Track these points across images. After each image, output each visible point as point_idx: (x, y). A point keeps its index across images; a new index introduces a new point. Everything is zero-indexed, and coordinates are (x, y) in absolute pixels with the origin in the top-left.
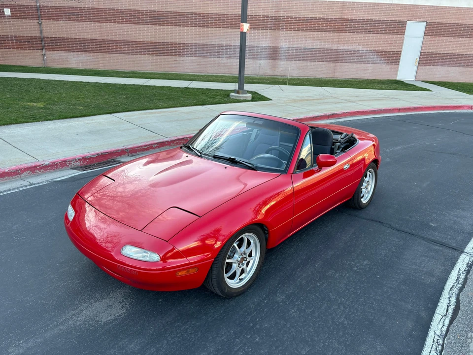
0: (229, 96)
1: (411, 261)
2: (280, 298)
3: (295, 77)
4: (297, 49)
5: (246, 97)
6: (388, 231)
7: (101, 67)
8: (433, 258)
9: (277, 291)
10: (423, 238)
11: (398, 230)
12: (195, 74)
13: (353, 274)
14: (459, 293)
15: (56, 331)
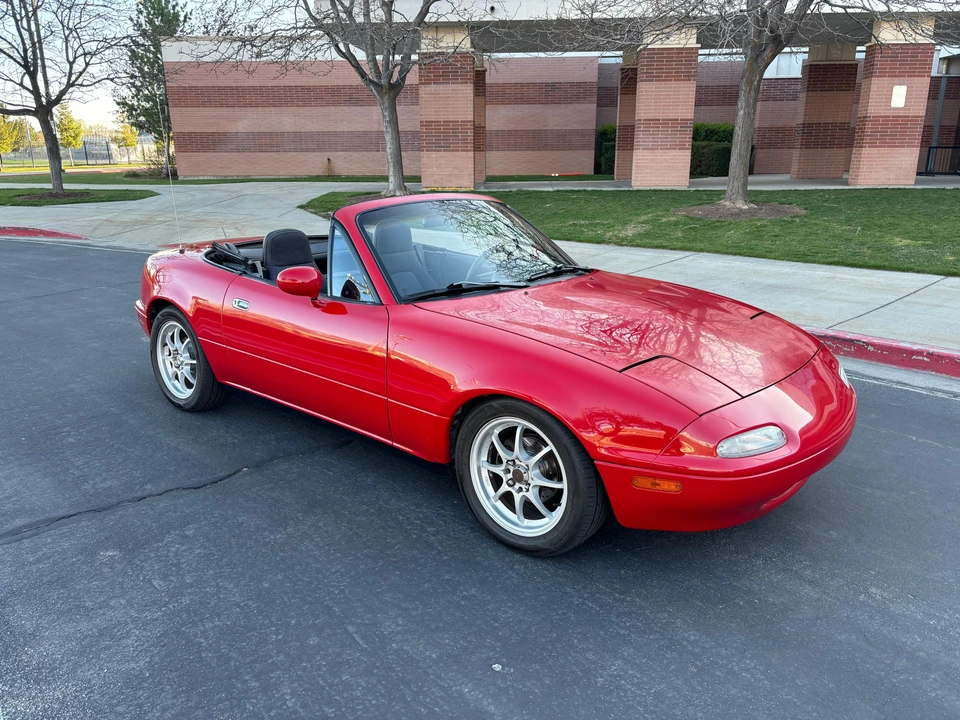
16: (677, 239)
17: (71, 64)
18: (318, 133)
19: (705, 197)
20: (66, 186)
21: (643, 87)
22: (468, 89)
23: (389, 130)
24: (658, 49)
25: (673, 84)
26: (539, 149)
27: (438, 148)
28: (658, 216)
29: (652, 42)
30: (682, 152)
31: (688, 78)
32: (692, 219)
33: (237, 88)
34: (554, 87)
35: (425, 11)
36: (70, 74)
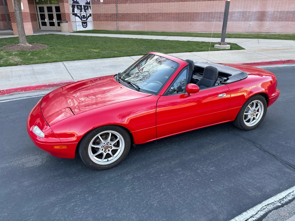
0: (213, 46)
1: (252, 176)
2: (129, 177)
3: (277, 34)
4: (281, 12)
5: (226, 47)
6: (255, 150)
7: (146, 30)
8: (276, 177)
9: (130, 173)
10: (282, 161)
11: (265, 151)
12: (202, 33)
13: (194, 174)
14: (273, 210)
15: (3, 166)
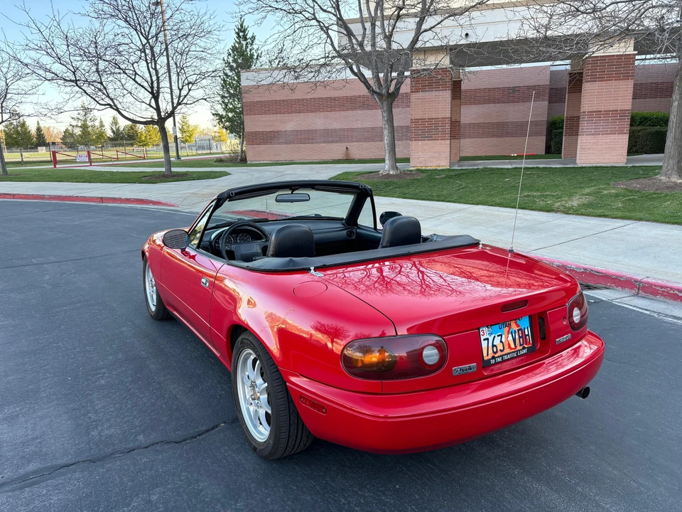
1: (51, 417)
8: (23, 443)
16: (618, 209)
17: (180, 90)
18: (340, 130)
19: (641, 172)
20: (173, 169)
21: (588, 87)
22: (447, 95)
23: (387, 126)
24: (601, 57)
25: (613, 83)
26: (501, 136)
27: (423, 138)
28: (600, 189)
29: (596, 51)
30: (621, 136)
31: (627, 77)
32: (631, 191)
33: (287, 101)
34: (514, 89)
35: (415, 40)
36: (180, 96)
